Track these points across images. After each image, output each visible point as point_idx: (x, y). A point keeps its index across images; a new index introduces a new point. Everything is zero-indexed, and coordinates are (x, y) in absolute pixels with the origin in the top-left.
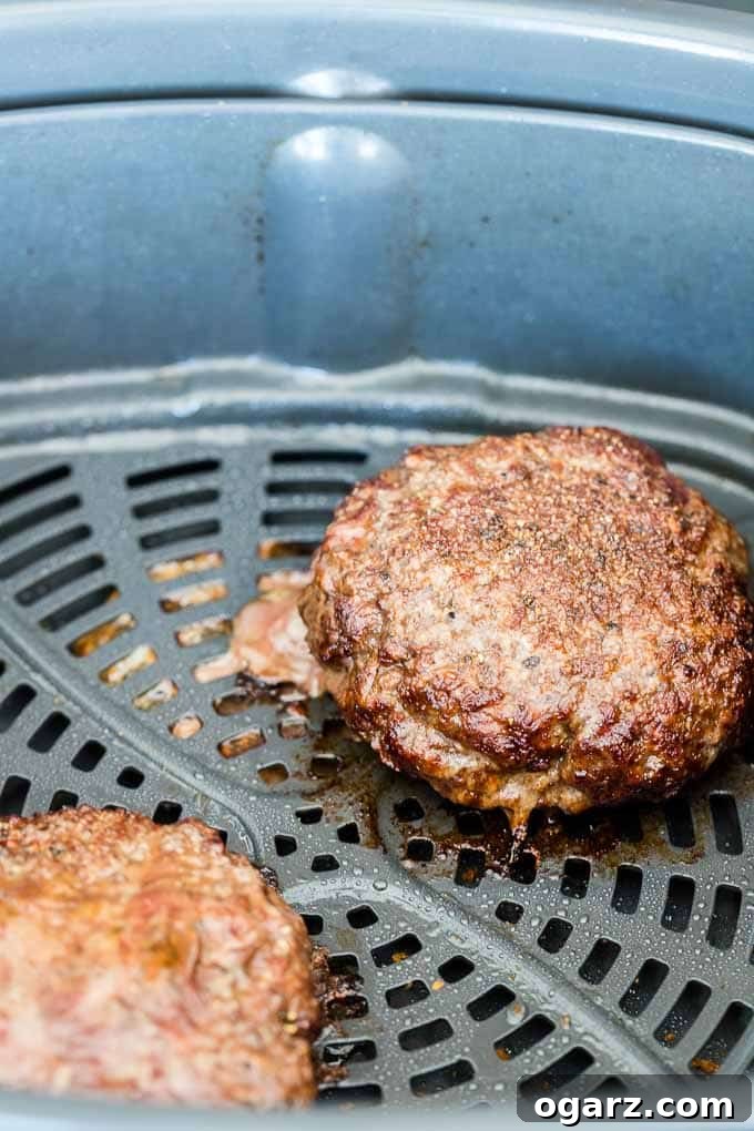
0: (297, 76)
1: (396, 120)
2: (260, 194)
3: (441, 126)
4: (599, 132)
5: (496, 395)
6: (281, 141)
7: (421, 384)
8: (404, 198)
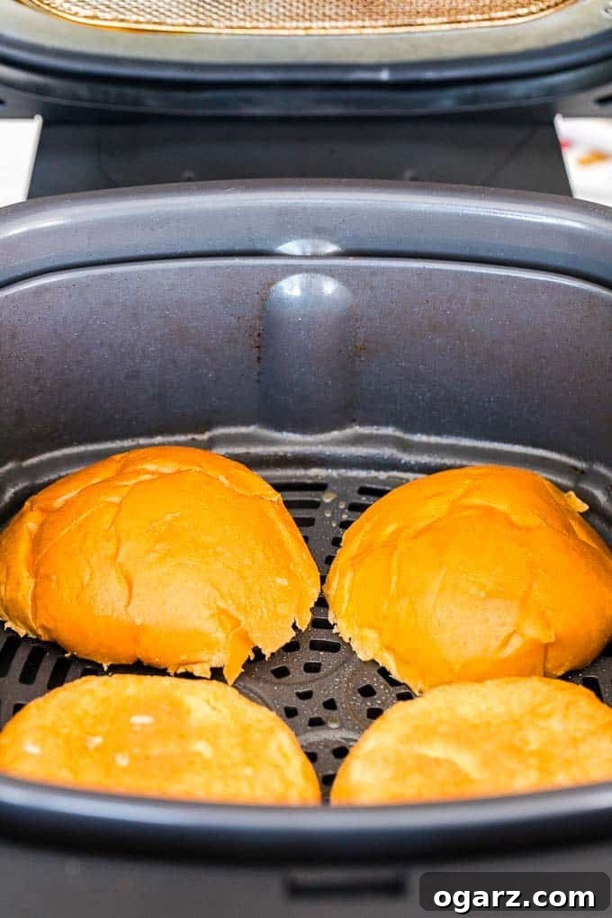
0: (281, 244)
1: (347, 268)
2: (260, 318)
3: (374, 272)
4: (472, 273)
5: (406, 446)
6: (273, 283)
7: (359, 440)
8: (348, 320)
